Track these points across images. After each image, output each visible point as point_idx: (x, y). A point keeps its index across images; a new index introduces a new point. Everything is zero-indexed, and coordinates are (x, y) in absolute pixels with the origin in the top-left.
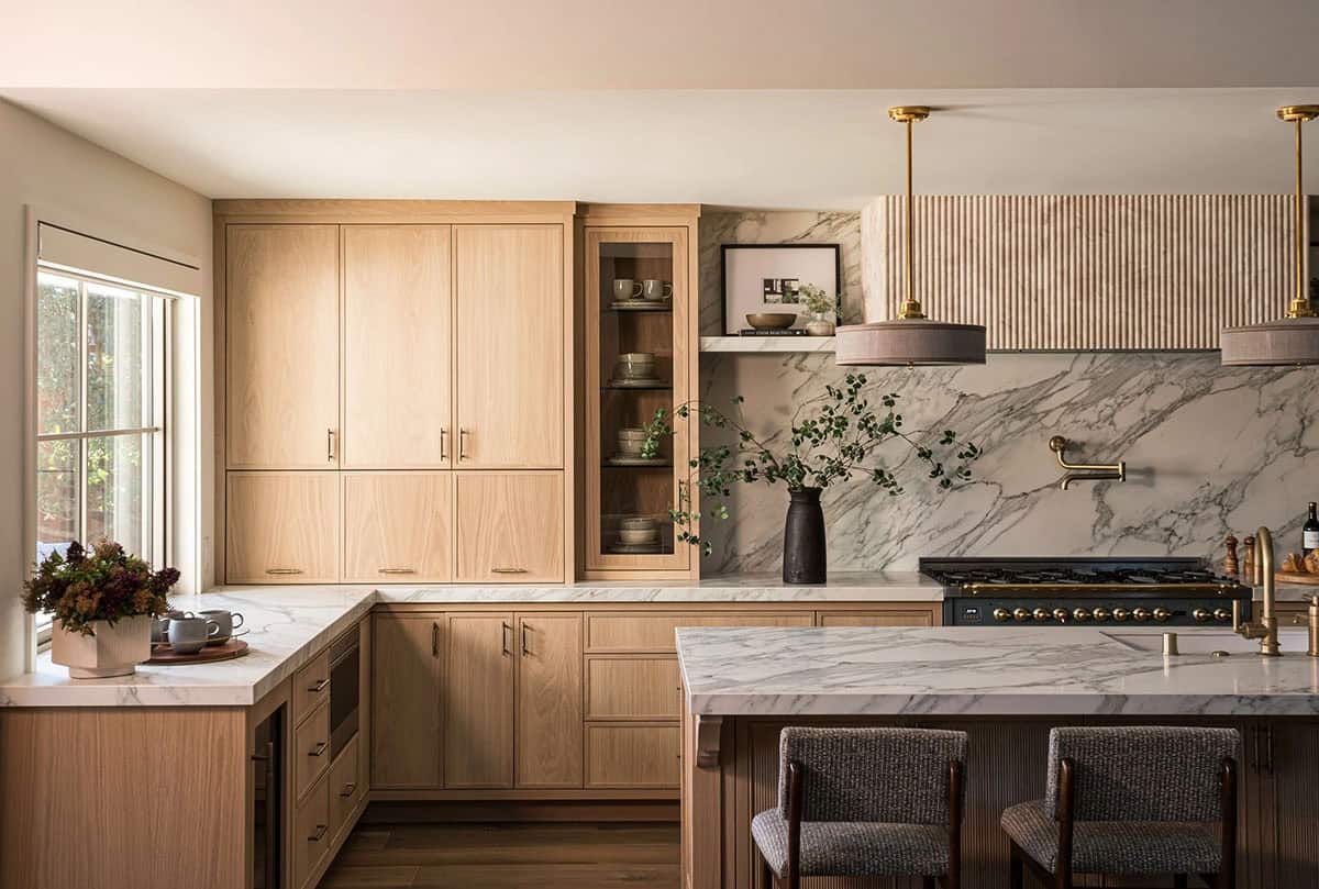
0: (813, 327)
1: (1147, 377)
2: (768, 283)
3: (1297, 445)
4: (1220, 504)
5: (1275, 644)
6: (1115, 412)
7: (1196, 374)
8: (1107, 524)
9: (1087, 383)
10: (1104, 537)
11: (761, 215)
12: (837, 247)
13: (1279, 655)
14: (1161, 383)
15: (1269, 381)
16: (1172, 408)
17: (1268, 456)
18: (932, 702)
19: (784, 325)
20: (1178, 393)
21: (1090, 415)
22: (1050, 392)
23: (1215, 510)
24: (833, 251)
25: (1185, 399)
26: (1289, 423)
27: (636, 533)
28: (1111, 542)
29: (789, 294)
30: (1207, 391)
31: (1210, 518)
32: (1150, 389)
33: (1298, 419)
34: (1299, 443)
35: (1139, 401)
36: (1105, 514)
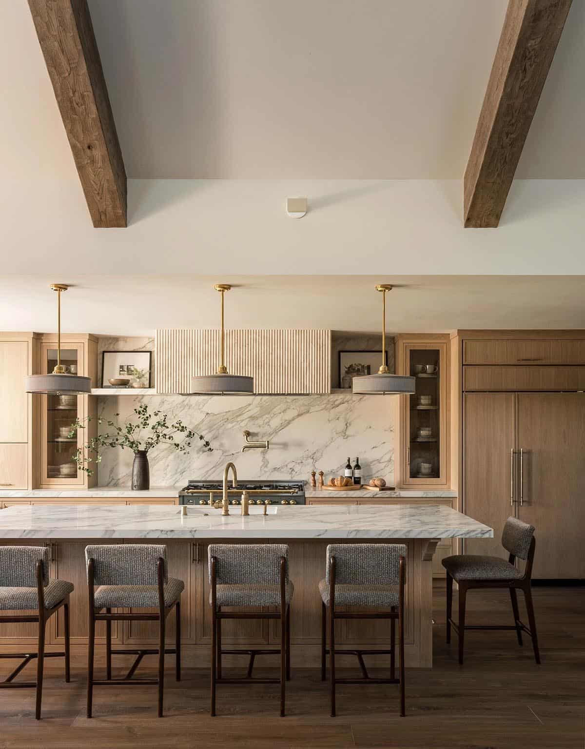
0: (135, 385)
1: (283, 406)
2: (122, 367)
3: (344, 435)
4: (313, 458)
5: (227, 511)
6: (270, 420)
7: (304, 405)
8: (266, 466)
9: (258, 409)
10: (265, 472)
11: (125, 339)
12: (151, 352)
13: (229, 515)
14: (289, 408)
15: (333, 408)
16: (293, 419)
17: (332, 439)
18: (33, 533)
19: (124, 384)
20: (296, 413)
21: (260, 422)
22: (244, 412)
23: (310, 461)
24: (149, 354)
25: (299, 415)
26: (341, 425)
27: (65, 469)
28: (268, 474)
29: (129, 371)
30: (308, 412)
31: (308, 464)
32: (284, 411)
33: (345, 424)
34: (345, 433)
35: (280, 416)
36: (266, 463)
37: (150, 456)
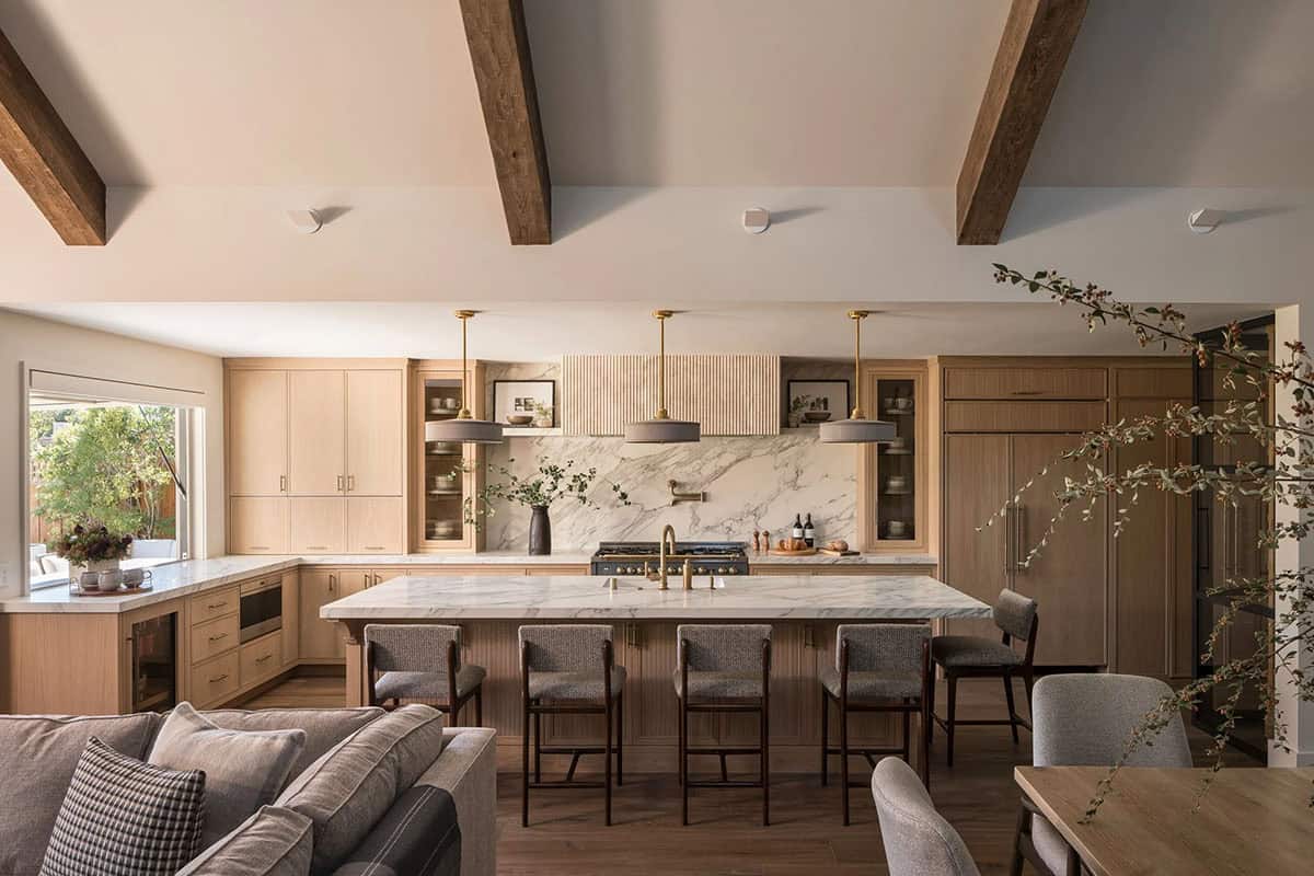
0: (539, 424)
1: (718, 450)
2: (518, 400)
3: (794, 485)
4: (755, 515)
5: (665, 584)
6: (701, 467)
7: (743, 448)
8: (697, 525)
9: (687, 452)
10: (696, 532)
11: (519, 365)
12: (554, 382)
13: (667, 589)
14: (725, 453)
15: (779, 452)
16: (731, 465)
17: (779, 490)
18: (441, 612)
19: (526, 422)
20: (733, 458)
21: (688, 469)
22: (669, 457)
23: (752, 518)
24: (551, 384)
25: (738, 461)
26: (790, 473)
27: (442, 528)
28: (699, 534)
29: (527, 405)
30: (749, 456)
31: (749, 522)
32: (719, 455)
33: (795, 471)
34: (795, 483)
35: (714, 461)
36: (696, 521)
37: (551, 512)
